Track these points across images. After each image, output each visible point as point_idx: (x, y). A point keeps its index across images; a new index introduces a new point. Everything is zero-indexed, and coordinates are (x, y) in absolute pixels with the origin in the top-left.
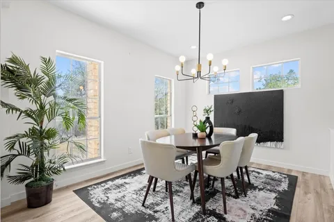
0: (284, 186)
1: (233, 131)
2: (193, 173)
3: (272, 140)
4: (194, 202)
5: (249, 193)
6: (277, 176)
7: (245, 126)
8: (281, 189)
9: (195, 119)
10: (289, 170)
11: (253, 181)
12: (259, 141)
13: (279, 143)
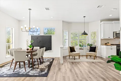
0: (52, 60)
1: (39, 48)
2: (29, 59)
3: (49, 50)
4: (30, 68)
5: (43, 63)
6: (50, 59)
7: (42, 46)
8: (51, 61)
9: (27, 44)
10: (53, 57)
11: (44, 61)
12: (45, 51)
13: (51, 50)
